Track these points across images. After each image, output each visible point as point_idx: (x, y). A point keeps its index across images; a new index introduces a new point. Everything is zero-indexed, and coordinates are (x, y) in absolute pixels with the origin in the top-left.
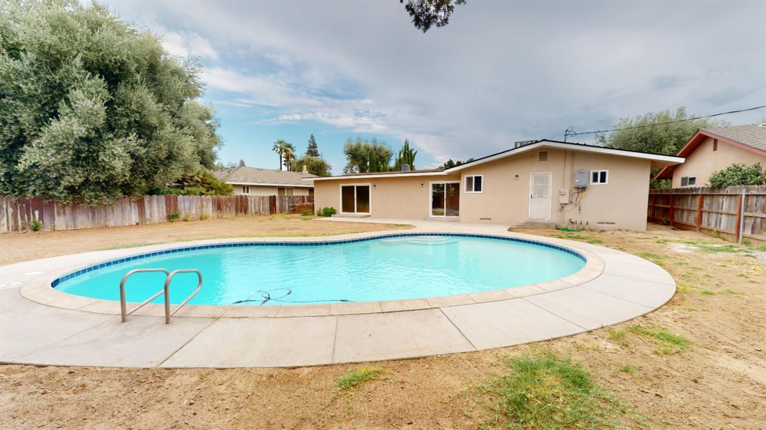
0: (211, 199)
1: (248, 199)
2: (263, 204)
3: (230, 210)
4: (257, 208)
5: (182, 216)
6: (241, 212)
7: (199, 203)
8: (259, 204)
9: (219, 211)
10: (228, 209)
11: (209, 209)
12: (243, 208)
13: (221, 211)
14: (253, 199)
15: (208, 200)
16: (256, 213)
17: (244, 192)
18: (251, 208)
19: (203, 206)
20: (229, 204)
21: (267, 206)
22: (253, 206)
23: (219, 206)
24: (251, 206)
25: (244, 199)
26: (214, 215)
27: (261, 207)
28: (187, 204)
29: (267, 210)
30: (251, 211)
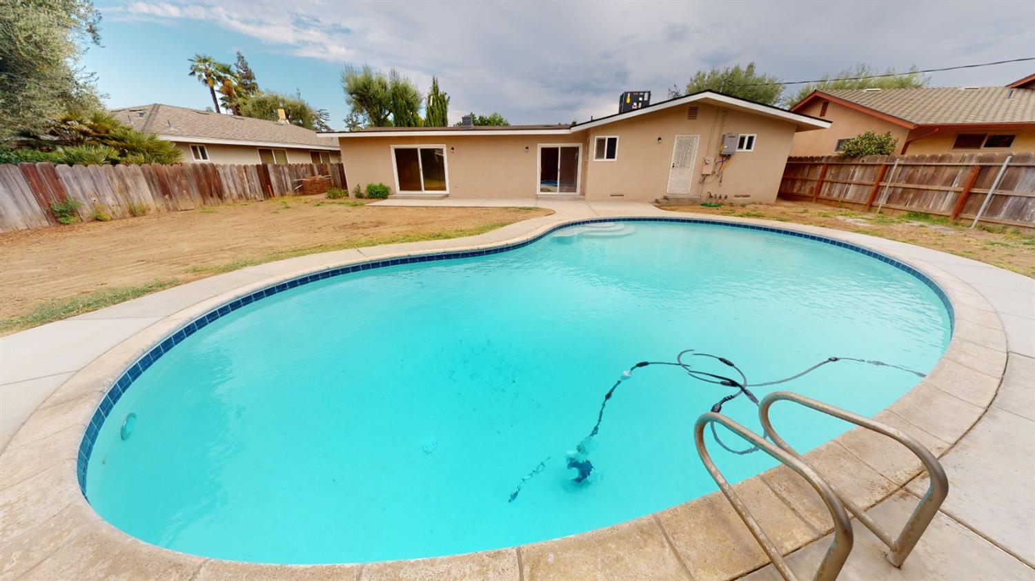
0: (140, 171)
1: (218, 171)
2: (248, 182)
3: (188, 192)
4: (240, 188)
5: (86, 210)
6: (212, 196)
7: (116, 181)
8: (242, 179)
9: (167, 196)
10: (185, 192)
11: (144, 194)
12: (213, 188)
13: (170, 197)
14: (228, 170)
15: (135, 174)
16: (240, 196)
17: (197, 157)
18: (229, 188)
19: (127, 188)
20: (184, 182)
21: (256, 183)
22: (231, 185)
23: (163, 187)
24: (227, 183)
25: (210, 170)
26: (159, 205)
27: (247, 186)
28: (88, 186)
29: (257, 191)
30: (231, 194)
